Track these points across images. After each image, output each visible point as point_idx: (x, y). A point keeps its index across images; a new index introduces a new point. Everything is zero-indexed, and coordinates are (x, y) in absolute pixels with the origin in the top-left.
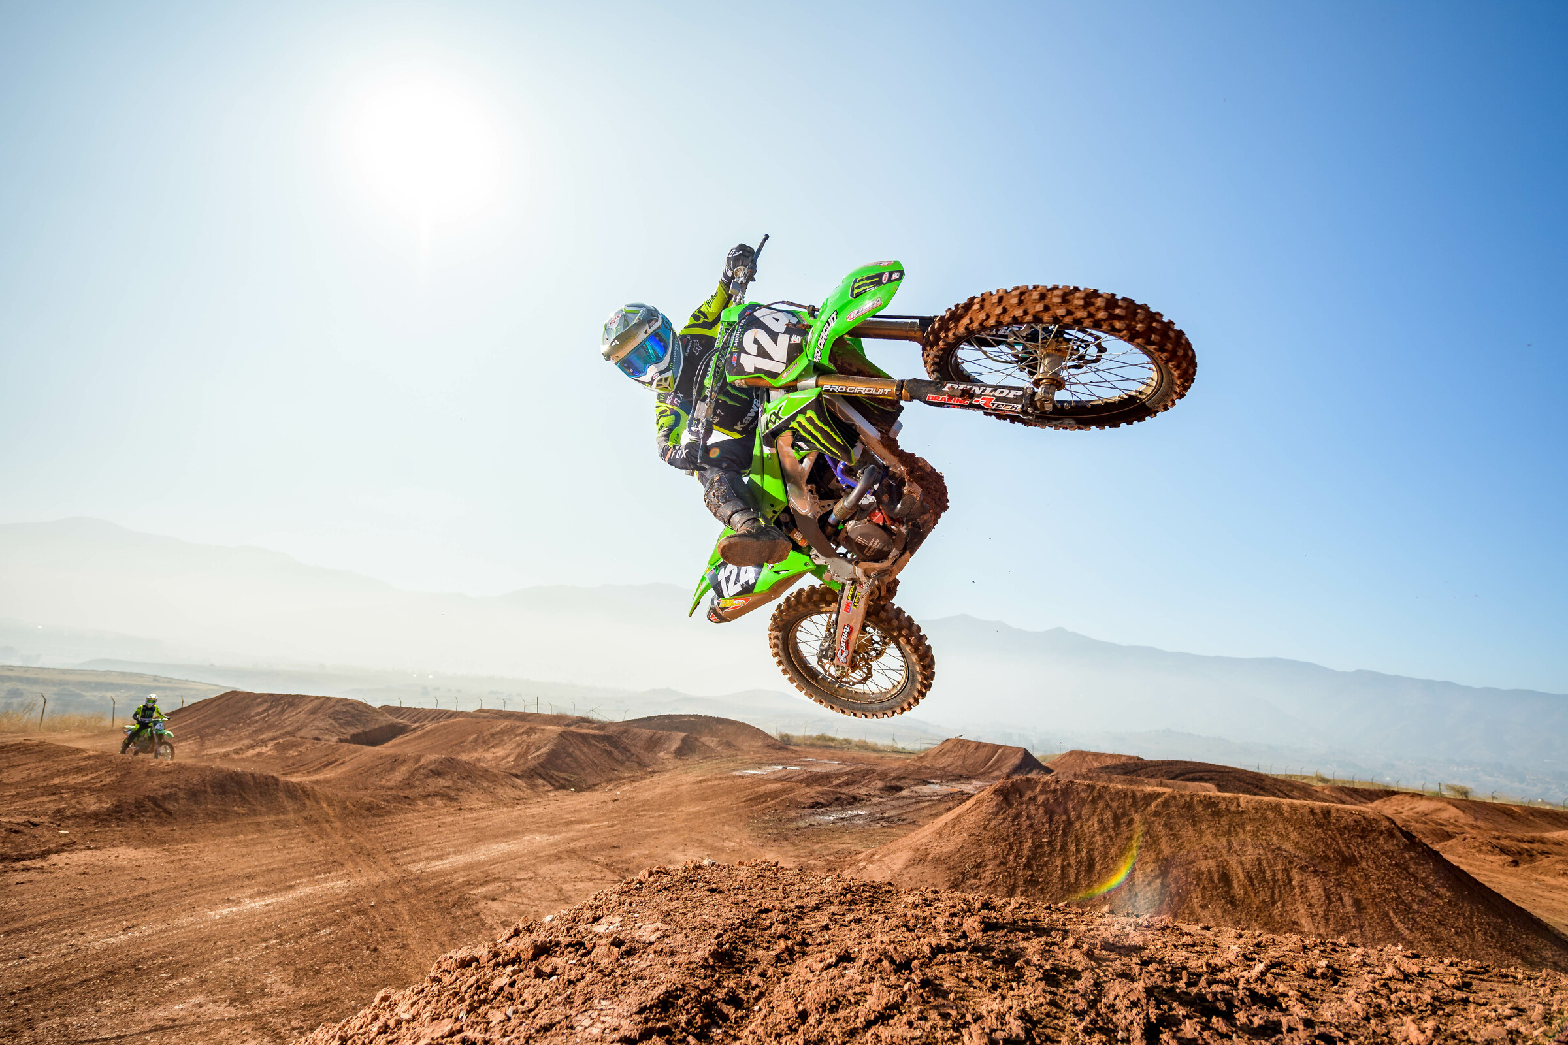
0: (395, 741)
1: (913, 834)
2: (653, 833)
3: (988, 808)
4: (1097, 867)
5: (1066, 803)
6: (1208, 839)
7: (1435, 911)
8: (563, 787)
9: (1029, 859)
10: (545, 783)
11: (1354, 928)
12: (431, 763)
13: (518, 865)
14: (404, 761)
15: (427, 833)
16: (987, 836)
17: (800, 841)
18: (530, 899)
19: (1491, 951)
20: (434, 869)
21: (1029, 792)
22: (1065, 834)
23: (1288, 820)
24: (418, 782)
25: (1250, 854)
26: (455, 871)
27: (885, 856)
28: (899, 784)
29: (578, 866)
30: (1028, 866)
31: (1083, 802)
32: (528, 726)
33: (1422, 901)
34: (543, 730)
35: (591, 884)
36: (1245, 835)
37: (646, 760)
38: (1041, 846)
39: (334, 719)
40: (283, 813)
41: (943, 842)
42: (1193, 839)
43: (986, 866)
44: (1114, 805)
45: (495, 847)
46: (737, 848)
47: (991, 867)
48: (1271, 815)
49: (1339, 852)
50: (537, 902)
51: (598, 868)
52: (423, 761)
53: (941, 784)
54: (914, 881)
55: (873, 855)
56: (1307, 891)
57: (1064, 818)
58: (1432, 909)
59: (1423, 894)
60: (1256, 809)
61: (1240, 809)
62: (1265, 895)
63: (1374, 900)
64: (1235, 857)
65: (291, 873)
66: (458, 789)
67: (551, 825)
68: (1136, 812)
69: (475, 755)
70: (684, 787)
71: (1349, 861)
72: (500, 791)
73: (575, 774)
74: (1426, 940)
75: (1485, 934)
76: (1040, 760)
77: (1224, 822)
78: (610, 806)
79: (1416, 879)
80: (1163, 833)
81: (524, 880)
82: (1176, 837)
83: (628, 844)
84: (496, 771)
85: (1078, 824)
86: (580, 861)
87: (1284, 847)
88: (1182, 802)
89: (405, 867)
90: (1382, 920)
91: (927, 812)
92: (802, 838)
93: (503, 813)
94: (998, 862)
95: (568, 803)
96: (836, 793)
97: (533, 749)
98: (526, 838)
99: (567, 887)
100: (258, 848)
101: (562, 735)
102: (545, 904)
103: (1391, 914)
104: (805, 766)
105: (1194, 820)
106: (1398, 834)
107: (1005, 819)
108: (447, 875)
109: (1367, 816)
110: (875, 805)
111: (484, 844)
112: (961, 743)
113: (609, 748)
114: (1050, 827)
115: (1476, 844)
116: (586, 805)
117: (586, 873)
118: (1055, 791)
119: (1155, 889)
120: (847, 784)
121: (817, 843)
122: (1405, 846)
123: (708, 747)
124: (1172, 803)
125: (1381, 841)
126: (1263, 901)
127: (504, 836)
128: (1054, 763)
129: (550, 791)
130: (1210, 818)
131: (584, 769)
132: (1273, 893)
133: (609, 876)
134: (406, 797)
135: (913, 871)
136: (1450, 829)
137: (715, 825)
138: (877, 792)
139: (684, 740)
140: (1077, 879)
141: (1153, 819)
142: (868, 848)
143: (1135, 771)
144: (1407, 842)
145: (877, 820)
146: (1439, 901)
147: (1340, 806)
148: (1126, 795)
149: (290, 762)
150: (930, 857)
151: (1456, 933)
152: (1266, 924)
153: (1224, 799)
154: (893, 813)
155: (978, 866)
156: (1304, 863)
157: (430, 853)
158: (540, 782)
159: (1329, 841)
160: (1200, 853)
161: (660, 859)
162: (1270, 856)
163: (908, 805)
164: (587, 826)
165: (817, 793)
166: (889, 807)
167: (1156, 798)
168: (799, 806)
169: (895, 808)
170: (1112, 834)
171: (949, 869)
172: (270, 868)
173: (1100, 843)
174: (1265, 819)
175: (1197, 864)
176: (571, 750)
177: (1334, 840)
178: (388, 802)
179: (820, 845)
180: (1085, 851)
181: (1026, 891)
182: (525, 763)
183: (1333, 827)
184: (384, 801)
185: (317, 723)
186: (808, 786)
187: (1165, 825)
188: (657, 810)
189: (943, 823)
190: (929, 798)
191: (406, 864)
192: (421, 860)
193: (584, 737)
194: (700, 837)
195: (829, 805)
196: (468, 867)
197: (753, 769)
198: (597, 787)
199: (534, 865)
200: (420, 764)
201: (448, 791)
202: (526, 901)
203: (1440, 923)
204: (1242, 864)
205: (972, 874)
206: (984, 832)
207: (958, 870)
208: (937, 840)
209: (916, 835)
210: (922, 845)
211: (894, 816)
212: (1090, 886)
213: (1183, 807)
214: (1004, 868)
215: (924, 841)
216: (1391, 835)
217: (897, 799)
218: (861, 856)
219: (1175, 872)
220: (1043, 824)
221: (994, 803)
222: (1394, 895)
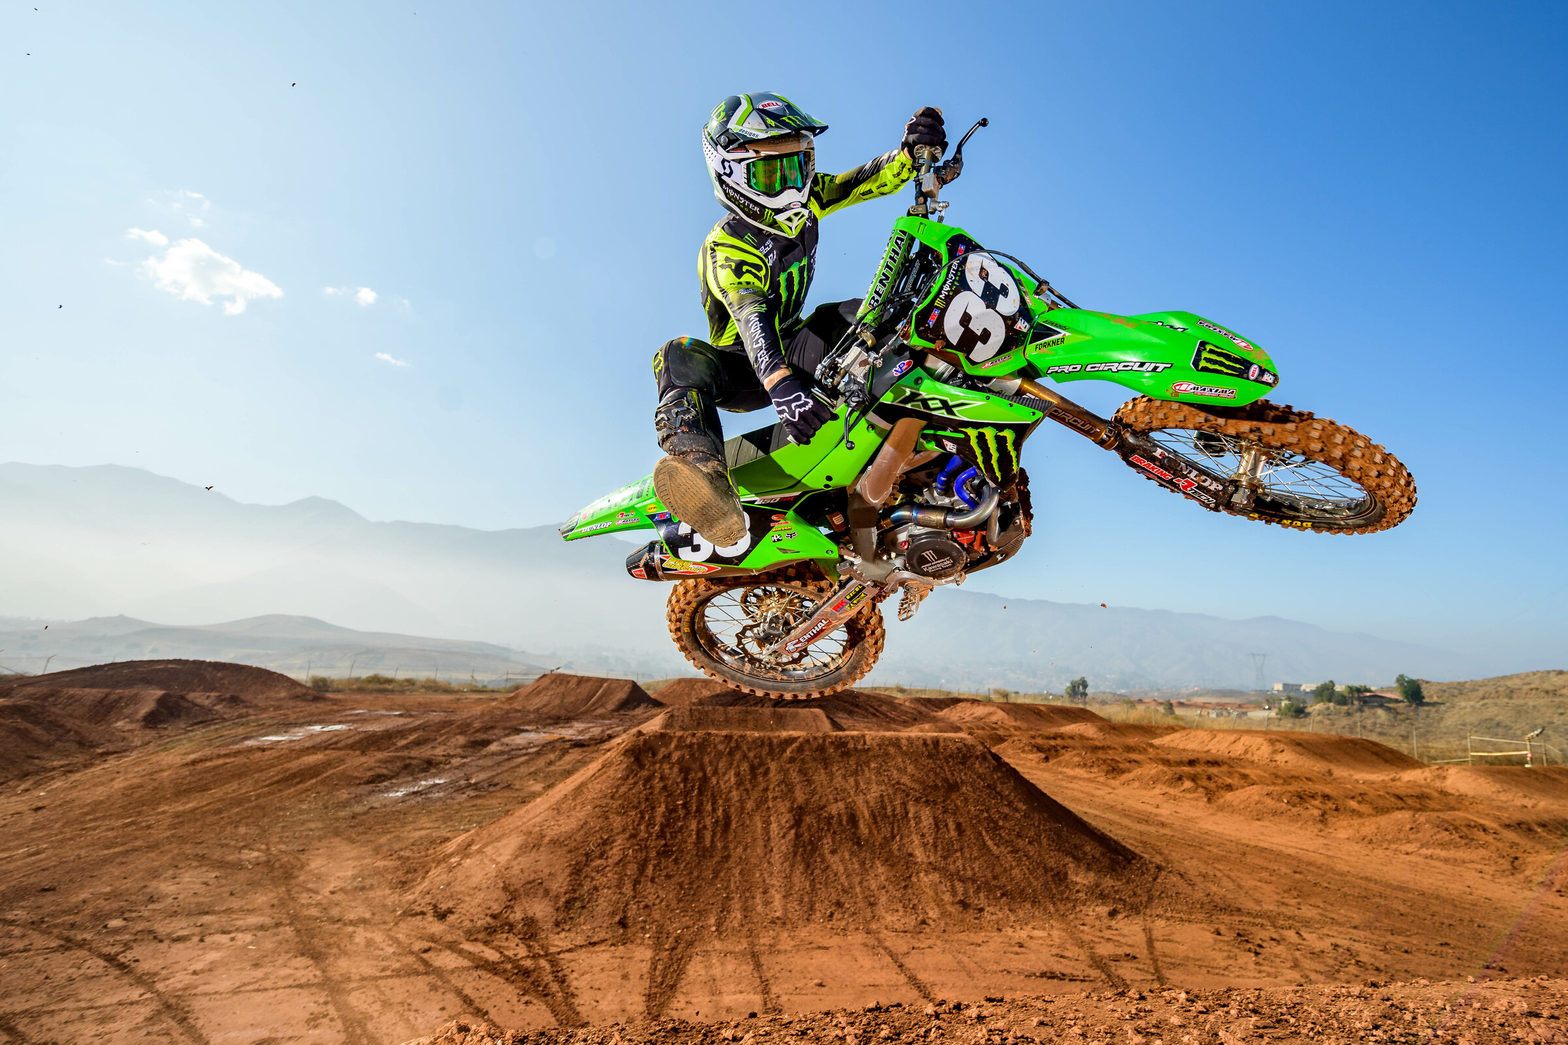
1: (521, 810)
2: (115, 855)
3: (616, 772)
4: (734, 826)
5: (702, 758)
6: (838, 779)
7: (1015, 825)
9: (663, 826)
11: (956, 851)
16: (614, 806)
17: (359, 834)
19: (1052, 854)
22: (701, 793)
23: (905, 754)
25: (875, 791)
27: (486, 845)
28: (485, 737)
30: (661, 835)
31: (719, 755)
33: (1006, 817)
36: (869, 772)
38: (675, 810)
41: (562, 819)
42: (825, 783)
43: (613, 842)
44: (751, 755)
46: (263, 858)
47: (619, 842)
48: (892, 750)
49: (945, 780)
53: (537, 731)
54: (526, 874)
55: (469, 845)
56: (920, 822)
57: (700, 774)
58: (1013, 823)
60: (879, 745)
61: (867, 746)
62: (886, 831)
63: (971, 821)
64: (861, 797)
68: (772, 760)
71: (953, 787)
74: (1009, 853)
77: (852, 762)
78: (30, 819)
79: (1002, 797)
80: (797, 780)
82: (809, 782)
83: (72, 881)
85: (714, 780)
87: (902, 781)
88: (814, 745)
90: (977, 840)
91: (523, 770)
92: (361, 829)
94: (627, 835)
96: (404, 758)
103: (984, 833)
104: (353, 722)
105: (826, 763)
106: (989, 757)
107: (635, 783)
109: (966, 742)
110: (456, 768)
112: (561, 679)
114: (685, 786)
119: (790, 841)
120: (417, 743)
121: (385, 832)
122: (994, 767)
123: (200, 706)
124: (807, 747)
125: (977, 766)
126: (885, 838)
128: (665, 695)
130: (840, 760)
132: (893, 828)
135: (525, 861)
138: (458, 751)
139: (161, 700)
140: (712, 842)
141: (788, 766)
142: (457, 832)
144: (996, 764)
145: (462, 790)
146: (1018, 815)
148: (762, 741)
150: (547, 839)
151: (1030, 843)
155: (604, 843)
156: (917, 795)
159: (938, 770)
160: (831, 797)
161: (133, 898)
162: (890, 791)
163: (499, 764)
165: (376, 761)
166: (474, 769)
167: (791, 744)
168: (349, 781)
169: (484, 770)
170: (749, 786)
171: (570, 851)
173: (736, 798)
174: (887, 754)
175: (828, 809)
177: (941, 768)
179: (389, 836)
180: (721, 809)
181: (659, 863)
183: (941, 756)
186: (363, 753)
187: (800, 771)
189: (561, 795)
190: (526, 750)
194: (200, 850)
195: (396, 775)
197: (276, 733)
203: (1019, 836)
204: (867, 802)
205: (598, 854)
206: (611, 802)
207: (581, 851)
208: (553, 818)
209: (527, 811)
210: (534, 826)
211: (483, 781)
212: (725, 848)
213: (817, 750)
214: (635, 841)
215: (537, 820)
216: (985, 759)
217: (485, 756)
218: (451, 847)
219: (808, 819)
220: (678, 784)
221: (624, 766)
222: (986, 815)
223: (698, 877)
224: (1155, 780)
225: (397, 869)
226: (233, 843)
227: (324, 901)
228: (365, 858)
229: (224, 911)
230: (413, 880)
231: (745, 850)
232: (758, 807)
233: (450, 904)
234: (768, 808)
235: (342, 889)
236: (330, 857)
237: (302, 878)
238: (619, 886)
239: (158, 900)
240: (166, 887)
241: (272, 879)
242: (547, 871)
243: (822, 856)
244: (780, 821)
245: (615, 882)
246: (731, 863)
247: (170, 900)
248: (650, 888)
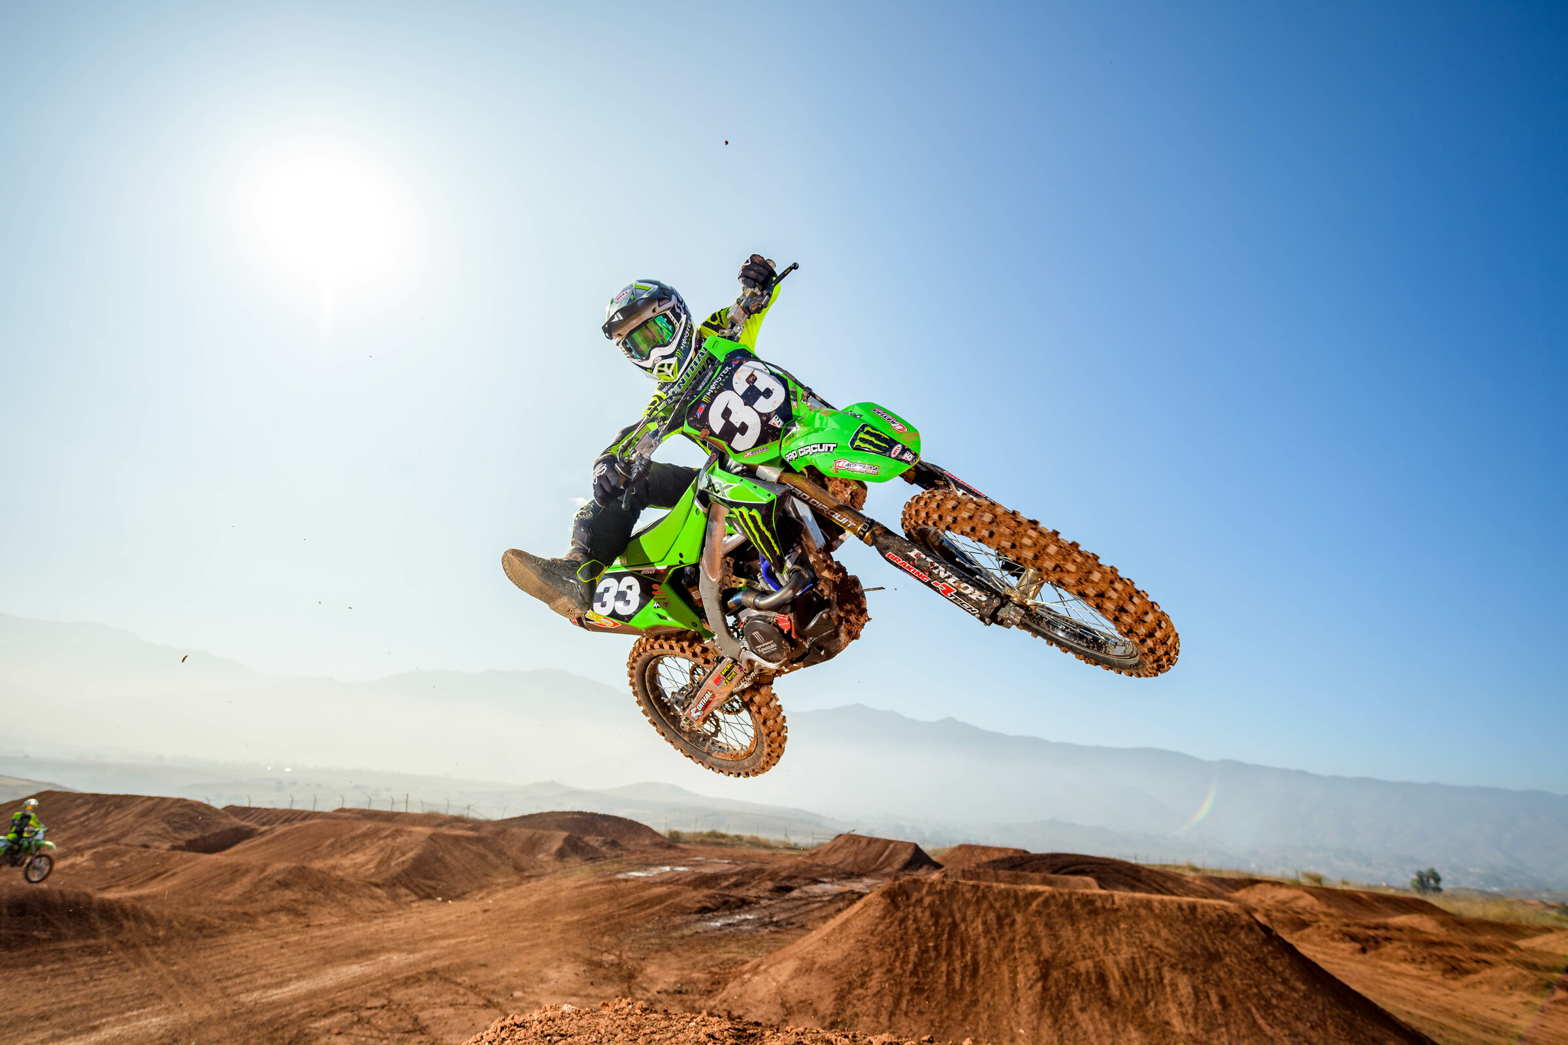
0: (239, 847)
1: (800, 941)
2: (525, 947)
3: (876, 911)
4: (982, 972)
5: (951, 905)
6: (1086, 937)
7: (1293, 1005)
8: (429, 897)
9: (916, 966)
10: (408, 892)
11: (1220, 1026)
12: (279, 872)
13: (369, 991)
14: (247, 871)
15: (267, 955)
16: (874, 942)
17: (685, 951)
18: (380, 1031)
20: (271, 999)
21: (916, 894)
22: (950, 937)
23: (1157, 917)
24: (261, 896)
25: (1125, 953)
26: (296, 1000)
27: (770, 966)
28: (789, 884)
29: (439, 989)
30: (914, 973)
31: (967, 903)
32: (394, 828)
33: (1280, 996)
34: (410, 832)
35: (452, 1010)
36: (1119, 933)
37: (524, 863)
38: (926, 951)
39: (169, 822)
40: (95, 938)
41: (830, 949)
42: (1072, 939)
43: (872, 974)
44: (998, 905)
45: (344, 969)
46: (616, 961)
47: (877, 975)
48: (1143, 912)
49: (1205, 948)
50: (388, 1035)
51: (462, 991)
52: (269, 871)
53: (832, 883)
55: (758, 966)
56: (1178, 989)
57: (950, 920)
58: (1289, 1003)
59: (1280, 988)
60: (1129, 906)
61: (1115, 907)
62: (1139, 995)
63: (1237, 996)
64: (1111, 957)
65: (96, 1010)
66: (308, 903)
67: (411, 945)
68: (1018, 912)
69: (331, 862)
70: (563, 894)
71: (1214, 957)
72: (356, 903)
73: (443, 881)
74: (1285, 1035)
75: (1336, 1027)
76: (930, 855)
77: (1100, 920)
78: (480, 917)
79: (1275, 973)
80: (1043, 933)
81: (376, 1008)
82: (1056, 937)
83: (497, 962)
84: (353, 880)
85: (963, 927)
86: (441, 983)
87: (1155, 945)
88: (1061, 901)
89: (236, 998)
90: (1246, 1016)
91: (817, 914)
92: (686, 947)
93: (358, 929)
94: (884, 969)
95: (433, 914)
96: (723, 896)
97: (397, 854)
98: (382, 958)
99: (425, 1015)
100: (59, 981)
101: (432, 838)
102: (397, 1036)
103: (1254, 1010)
104: (693, 865)
105: (1073, 919)
106: (1257, 928)
107: (892, 923)
108: (285, 1005)
109: (1229, 910)
110: (764, 908)
111: (333, 967)
112: (853, 839)
113: (482, 850)
114: (936, 930)
115: (1329, 932)
116: (453, 917)
117: (448, 998)
118: (941, 892)
119: (1037, 993)
120: (736, 885)
121: (703, 952)
122: (1264, 940)
123: (592, 847)
124: (1052, 902)
125: (1242, 936)
126: (1138, 1002)
127: (357, 956)
128: (945, 858)
129: (413, 901)
130: (1087, 917)
131: (453, 876)
132: (1146, 993)
133: (473, 999)
134: (246, 914)
135: (799, 983)
136: (1306, 917)
137: (594, 936)
138: (767, 894)
139: (567, 840)
140: (962, 985)
141: (1034, 919)
142: (755, 956)
143: (1021, 865)
144: (1265, 936)
145: (765, 925)
146: (1295, 995)
147: (1205, 901)
148: (1008, 894)
149: (110, 873)
150: (817, 965)
151: (1312, 1027)
152: (1140, 1026)
153: (1100, 896)
154: (783, 916)
155: (865, 974)
156: (1174, 961)
157: (268, 980)
158: (403, 891)
159: (1196, 937)
160: (1078, 954)
161: (531, 978)
162: (1143, 954)
163: (797, 907)
164: (453, 942)
165: (704, 896)
166: (778, 909)
167: (1037, 898)
168: (684, 911)
169: (785, 910)
170: (996, 935)
171: (836, 979)
172: (71, 1005)
173: (984, 946)
174: (1138, 916)
175: (1076, 965)
176: (440, 854)
177: (1200, 935)
178: (223, 919)
179: (705, 955)
180: (969, 955)
181: (912, 1000)
182: (387, 870)
183: (1199, 923)
184: (220, 918)
185: (146, 828)
186: (695, 888)
187: (1046, 925)
188: (532, 921)
189: (832, 927)
190: (819, 899)
191: (238, 994)
192: (256, 989)
193: (457, 839)
194: (576, 950)
195: (717, 909)
196: (312, 995)
197: (639, 870)
198: (467, 896)
199: (388, 990)
200: (266, 874)
201: (296, 905)
202: (375, 1033)
203: (1297, 1018)
204: (1117, 963)
205: (859, 983)
206: (871, 938)
207: (845, 979)
208: (823, 947)
209: (804, 941)
210: (808, 953)
211: (783, 920)
212: (974, 992)
213: (1062, 906)
214: (890, 976)
215: (811, 948)
216: (1251, 929)
217: (788, 900)
218: (747, 967)
219: (1055, 974)
220: (929, 927)
221: (882, 906)
222: (1255, 990)
223: (948, 1017)
224: (1513, 986)
225: (706, 980)
226: (599, 948)
227: (652, 998)
228: (685, 969)
229: (585, 996)
230: (717, 990)
231: (993, 996)
232: (1005, 957)
233: (741, 1012)
234: (1015, 958)
235: (666, 991)
236: (661, 966)
237: (640, 979)
238: (877, 1015)
239: (546, 982)
240: (552, 974)
241: (620, 977)
242: (816, 993)
243: (1070, 1012)
244: (1027, 972)
245: (873, 1012)
246: (979, 1008)
247: (553, 983)
248: (903, 1022)
